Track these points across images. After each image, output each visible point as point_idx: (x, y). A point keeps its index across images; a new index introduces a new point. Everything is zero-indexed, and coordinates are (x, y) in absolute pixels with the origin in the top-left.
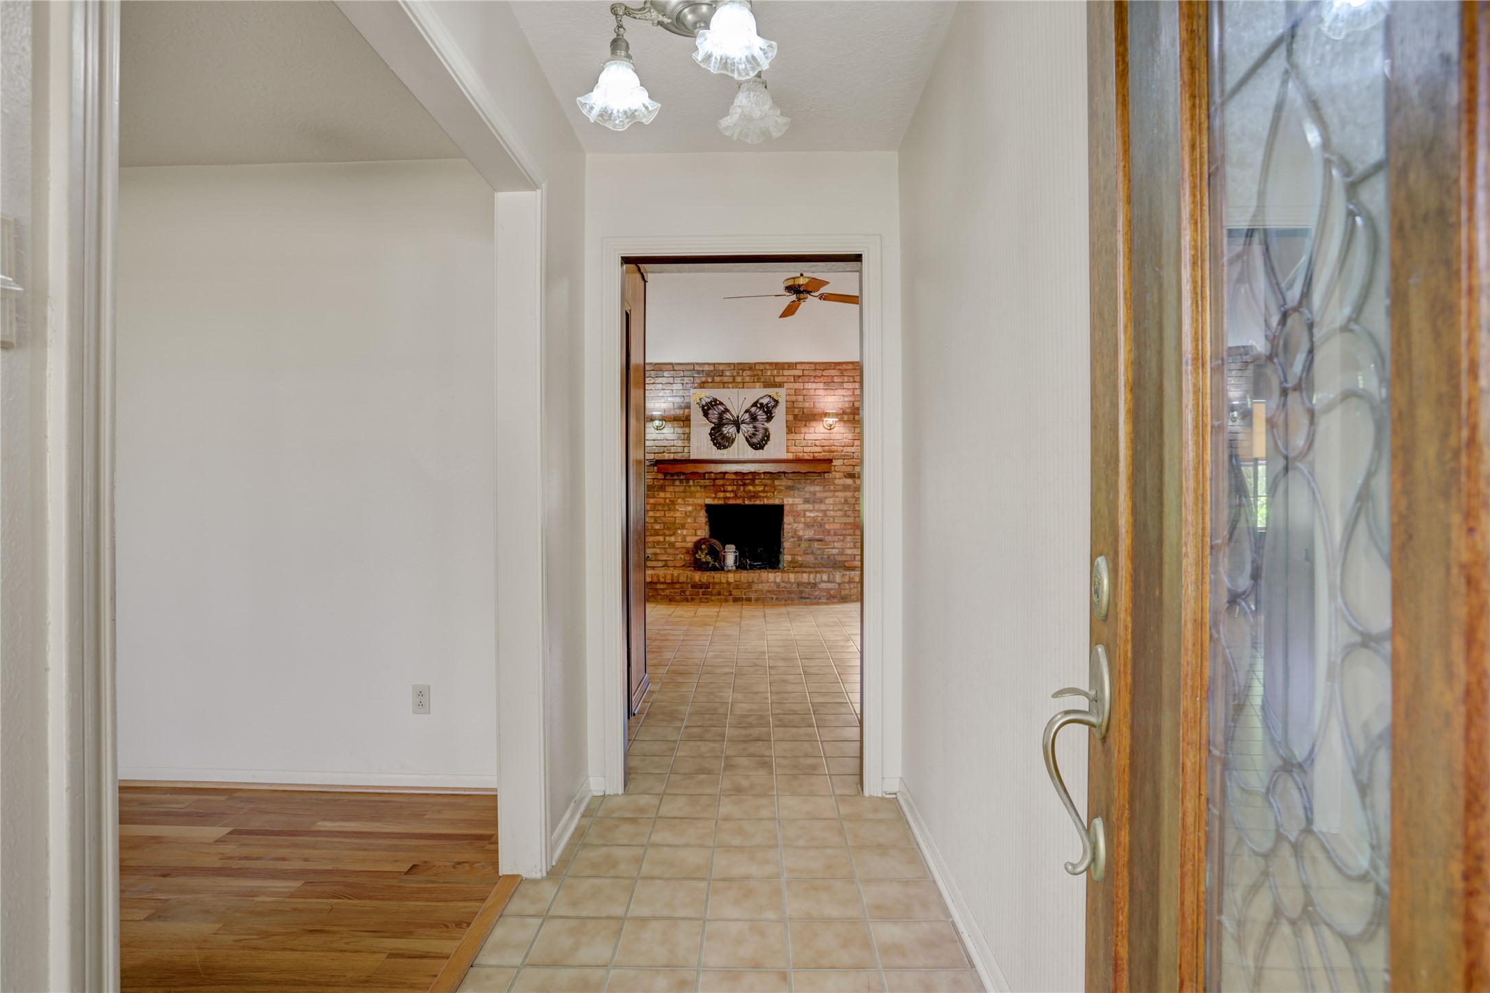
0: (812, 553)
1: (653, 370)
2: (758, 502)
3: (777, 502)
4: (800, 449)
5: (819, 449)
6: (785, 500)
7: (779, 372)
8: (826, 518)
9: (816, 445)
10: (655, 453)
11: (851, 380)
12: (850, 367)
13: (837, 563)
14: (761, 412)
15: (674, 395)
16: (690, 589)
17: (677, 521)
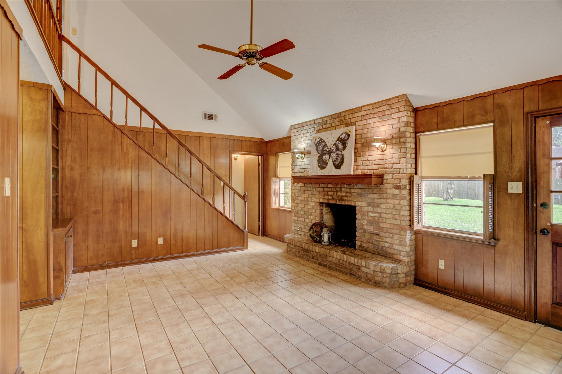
0: (372, 243)
1: (300, 127)
2: (343, 203)
3: (353, 204)
4: (365, 167)
5: (376, 167)
6: (357, 202)
7: (352, 116)
8: (381, 219)
9: (375, 164)
10: (301, 172)
11: (397, 110)
12: (396, 100)
13: (388, 254)
14: (341, 144)
15: (308, 139)
16: (302, 251)
17: (309, 211)
